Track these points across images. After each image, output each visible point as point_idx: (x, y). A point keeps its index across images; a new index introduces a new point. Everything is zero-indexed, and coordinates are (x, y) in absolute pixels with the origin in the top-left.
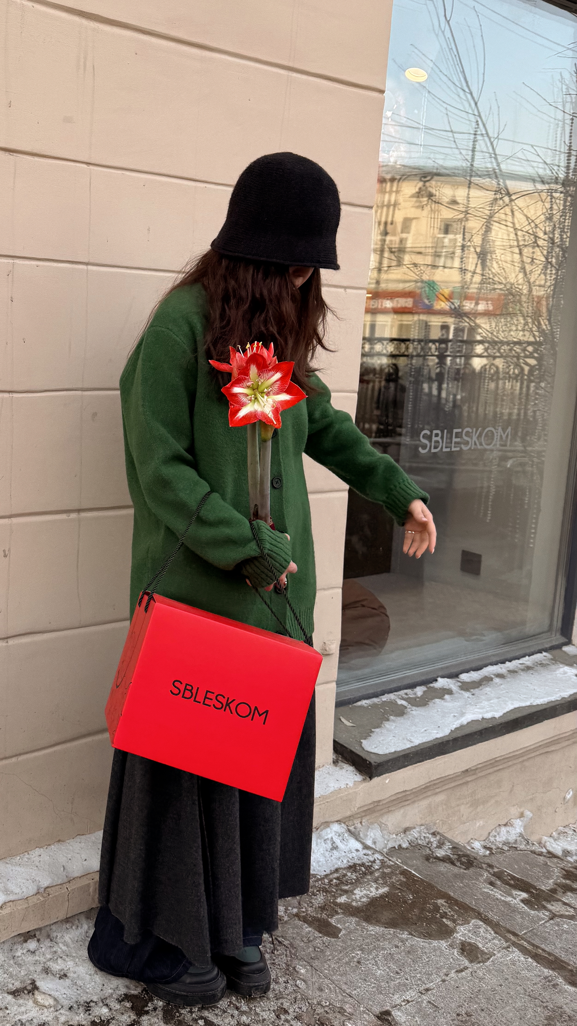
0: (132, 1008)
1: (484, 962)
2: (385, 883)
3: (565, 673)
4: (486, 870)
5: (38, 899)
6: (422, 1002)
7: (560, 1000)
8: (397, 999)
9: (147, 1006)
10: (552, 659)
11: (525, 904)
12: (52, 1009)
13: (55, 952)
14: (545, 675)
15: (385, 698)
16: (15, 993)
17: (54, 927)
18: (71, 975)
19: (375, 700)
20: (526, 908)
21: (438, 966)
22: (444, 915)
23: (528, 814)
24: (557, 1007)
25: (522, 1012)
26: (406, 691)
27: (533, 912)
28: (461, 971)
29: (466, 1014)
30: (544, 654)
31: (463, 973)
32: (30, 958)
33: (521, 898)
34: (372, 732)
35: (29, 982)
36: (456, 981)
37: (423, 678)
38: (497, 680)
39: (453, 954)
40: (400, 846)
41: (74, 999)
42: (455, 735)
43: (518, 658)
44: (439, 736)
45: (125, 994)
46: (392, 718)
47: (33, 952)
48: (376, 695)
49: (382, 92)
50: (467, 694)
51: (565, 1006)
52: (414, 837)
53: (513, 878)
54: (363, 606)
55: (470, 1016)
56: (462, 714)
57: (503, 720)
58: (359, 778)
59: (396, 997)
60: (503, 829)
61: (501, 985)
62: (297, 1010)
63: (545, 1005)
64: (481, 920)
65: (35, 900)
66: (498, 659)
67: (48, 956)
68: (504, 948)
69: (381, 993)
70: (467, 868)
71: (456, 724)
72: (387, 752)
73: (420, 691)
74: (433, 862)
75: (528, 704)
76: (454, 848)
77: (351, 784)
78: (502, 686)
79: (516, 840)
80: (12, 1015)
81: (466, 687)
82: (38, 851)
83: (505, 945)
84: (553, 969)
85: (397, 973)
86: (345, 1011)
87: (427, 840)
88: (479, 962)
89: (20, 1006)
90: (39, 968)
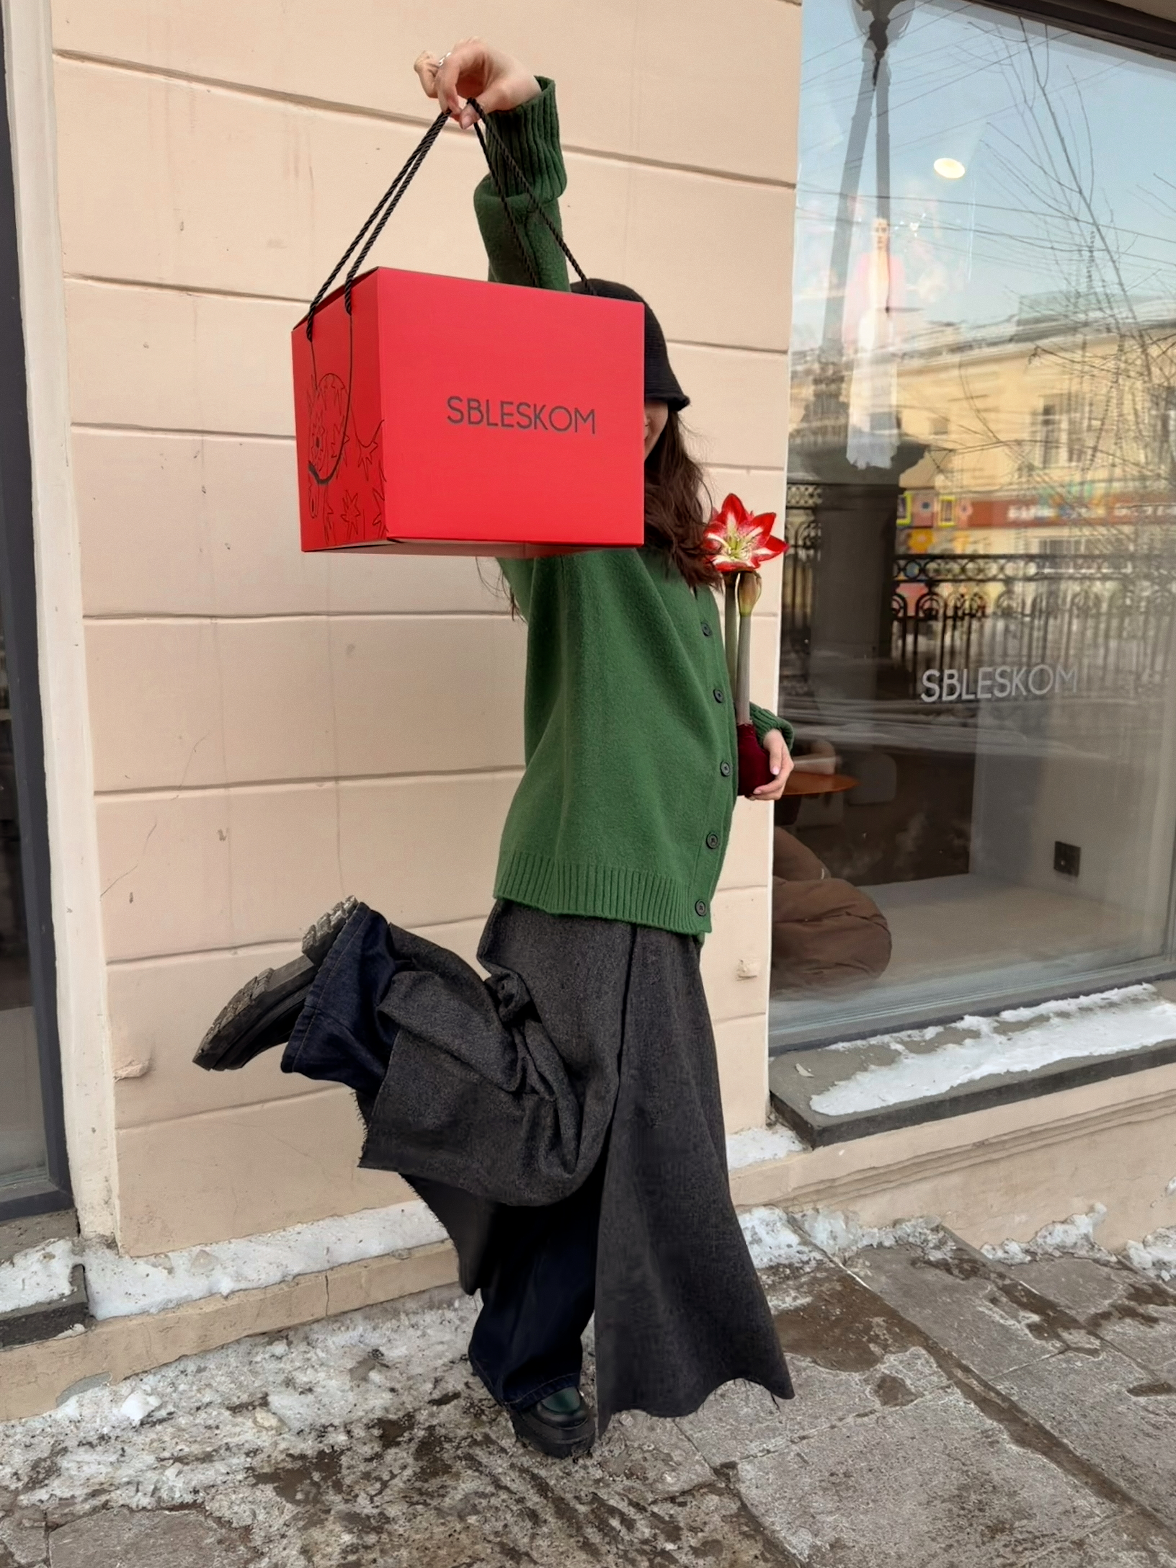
0: (381, 1437)
1: (903, 1404)
2: (810, 1293)
3: (1164, 1012)
4: (994, 1282)
5: (282, 1289)
6: (788, 1453)
7: (992, 1463)
8: (754, 1448)
9: (402, 1435)
10: (1154, 993)
11: (1031, 1331)
12: (273, 1432)
13: (308, 1359)
14: (1135, 1015)
15: (873, 1041)
16: (235, 1409)
17: (315, 1326)
18: (318, 1390)
19: (859, 1043)
20: (1030, 1335)
21: (834, 1406)
22: (875, 1339)
23: (1100, 1207)
24: (983, 1473)
25: (927, 1477)
26: (909, 1032)
27: (1038, 1342)
28: (866, 1415)
29: (844, 1474)
30: (1145, 985)
31: (866, 1419)
32: (273, 1365)
33: (1029, 1321)
34: (834, 1085)
35: (260, 1395)
36: (849, 1428)
37: (941, 1015)
38: (1055, 1021)
39: (863, 1392)
40: (880, 1245)
41: (310, 1421)
42: (955, 1094)
43: (1102, 991)
44: (928, 1094)
45: (379, 1419)
46: (873, 1067)
47: (279, 1358)
48: (863, 1036)
49: (793, 186)
50: (1002, 1038)
51: (994, 1472)
52: (906, 1233)
53: (1029, 1293)
54: (849, 914)
55: (849, 1477)
56: (978, 1066)
57: (1036, 1076)
58: (797, 1146)
59: (753, 1445)
60: (1059, 1228)
61: (913, 1438)
62: (606, 1453)
63: (965, 1468)
64: (925, 1348)
65: (276, 1289)
66: (1066, 991)
67: (298, 1364)
68: (942, 1388)
69: (735, 1438)
70: (967, 1278)
71: (963, 1078)
72: (842, 1112)
73: (930, 1032)
74: (920, 1268)
75: (1086, 1053)
76: (959, 1249)
77: (782, 1154)
78: (1058, 1029)
79: (1075, 1244)
80: (220, 1437)
81: (1004, 1029)
82: (299, 1227)
83: (945, 1382)
84: (1000, 1421)
85: (771, 1413)
86: (672, 1459)
87: (923, 1237)
88: (896, 1405)
89: (235, 1425)
90: (281, 1378)
